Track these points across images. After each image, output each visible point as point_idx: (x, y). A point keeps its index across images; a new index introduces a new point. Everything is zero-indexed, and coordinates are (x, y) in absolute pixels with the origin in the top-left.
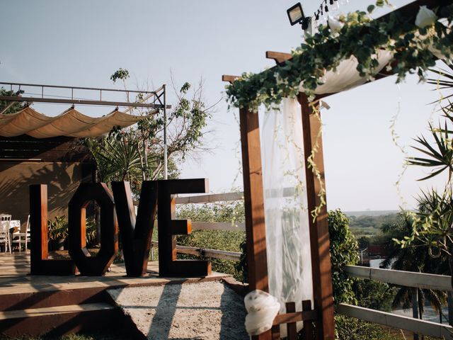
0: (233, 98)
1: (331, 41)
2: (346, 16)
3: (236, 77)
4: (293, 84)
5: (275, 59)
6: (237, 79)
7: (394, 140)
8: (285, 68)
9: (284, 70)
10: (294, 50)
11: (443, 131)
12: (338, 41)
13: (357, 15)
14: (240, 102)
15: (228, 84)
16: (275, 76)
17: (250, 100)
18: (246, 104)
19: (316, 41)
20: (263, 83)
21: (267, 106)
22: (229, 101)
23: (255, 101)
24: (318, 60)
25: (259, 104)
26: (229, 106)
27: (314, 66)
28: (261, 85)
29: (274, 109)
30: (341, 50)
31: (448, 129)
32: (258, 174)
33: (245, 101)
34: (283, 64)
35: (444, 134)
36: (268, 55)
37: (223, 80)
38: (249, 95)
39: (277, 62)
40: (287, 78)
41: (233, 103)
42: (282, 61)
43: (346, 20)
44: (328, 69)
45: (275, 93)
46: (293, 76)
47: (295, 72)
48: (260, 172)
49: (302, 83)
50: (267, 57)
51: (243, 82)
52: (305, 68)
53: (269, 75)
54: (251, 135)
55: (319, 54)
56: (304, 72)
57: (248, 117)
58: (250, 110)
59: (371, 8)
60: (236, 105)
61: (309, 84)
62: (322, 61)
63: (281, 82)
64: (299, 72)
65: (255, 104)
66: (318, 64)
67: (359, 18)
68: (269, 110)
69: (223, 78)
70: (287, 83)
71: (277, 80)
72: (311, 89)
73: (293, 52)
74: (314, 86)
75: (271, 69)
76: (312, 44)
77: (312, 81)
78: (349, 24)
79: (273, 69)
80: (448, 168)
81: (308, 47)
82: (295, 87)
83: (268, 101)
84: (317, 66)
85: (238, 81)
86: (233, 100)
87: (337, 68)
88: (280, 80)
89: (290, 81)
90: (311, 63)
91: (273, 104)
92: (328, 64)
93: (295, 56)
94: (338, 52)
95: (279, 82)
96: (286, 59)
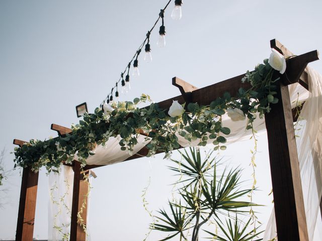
0: (20, 158)
1: (103, 121)
2: (117, 104)
3: (25, 142)
4: (70, 152)
5: (58, 132)
6: (26, 143)
7: (144, 206)
8: (65, 139)
9: (64, 140)
10: (74, 125)
11: (178, 206)
12: (108, 122)
13: (125, 104)
14: (25, 162)
15: (18, 147)
16: (56, 144)
17: (34, 161)
18: (30, 165)
19: (92, 120)
20: (46, 149)
21: (47, 169)
22: (16, 162)
23: (37, 163)
24: (91, 135)
25: (41, 166)
26: (15, 165)
27: (88, 139)
28: (44, 151)
29: (54, 171)
30: (110, 129)
31: (182, 205)
32: (30, 224)
33: (29, 161)
34: (64, 136)
35: (178, 208)
36: (53, 127)
37: (14, 143)
38: (33, 157)
39: (59, 134)
40: (66, 147)
41: (19, 163)
42: (64, 133)
43: (117, 107)
44: (99, 143)
45: (55, 158)
46: (70, 146)
47: (73, 143)
48: (32, 223)
49: (77, 152)
50: (52, 128)
51: (30, 146)
52: (80, 140)
53: (51, 143)
54: (30, 190)
55: (93, 131)
56: (79, 143)
57: (30, 175)
58: (33, 169)
59: (136, 101)
60: (21, 165)
61: (83, 153)
62: (95, 136)
63: (61, 150)
64: (76, 143)
65: (37, 165)
66: (91, 138)
67: (127, 106)
68: (50, 171)
69: (15, 142)
70: (65, 150)
71: (58, 147)
72: (83, 157)
73: (73, 127)
74: (86, 155)
75: (54, 139)
76: (89, 122)
77: (84, 151)
78: (119, 110)
79: (56, 139)
80: (180, 233)
81: (85, 124)
82: (72, 155)
83: (49, 165)
84: (90, 140)
85: (26, 145)
86: (20, 160)
87: (106, 143)
88: (60, 148)
89: (68, 150)
90: (86, 137)
91: (53, 167)
92: (99, 139)
93: (74, 130)
94: (108, 130)
95: (59, 149)
96: (67, 132)
